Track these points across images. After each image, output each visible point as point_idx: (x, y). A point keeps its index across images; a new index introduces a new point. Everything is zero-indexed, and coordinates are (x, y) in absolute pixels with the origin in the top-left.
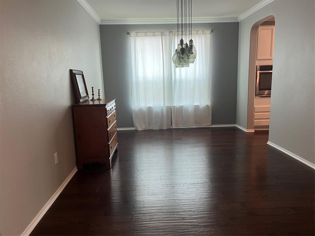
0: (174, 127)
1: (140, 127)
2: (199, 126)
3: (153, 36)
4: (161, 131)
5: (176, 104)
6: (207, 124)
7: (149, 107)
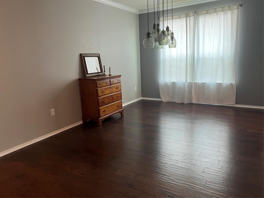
0: (194, 102)
1: (164, 99)
2: (221, 104)
3: (179, 18)
4: (182, 104)
5: (199, 80)
6: (231, 103)
7: (174, 82)
